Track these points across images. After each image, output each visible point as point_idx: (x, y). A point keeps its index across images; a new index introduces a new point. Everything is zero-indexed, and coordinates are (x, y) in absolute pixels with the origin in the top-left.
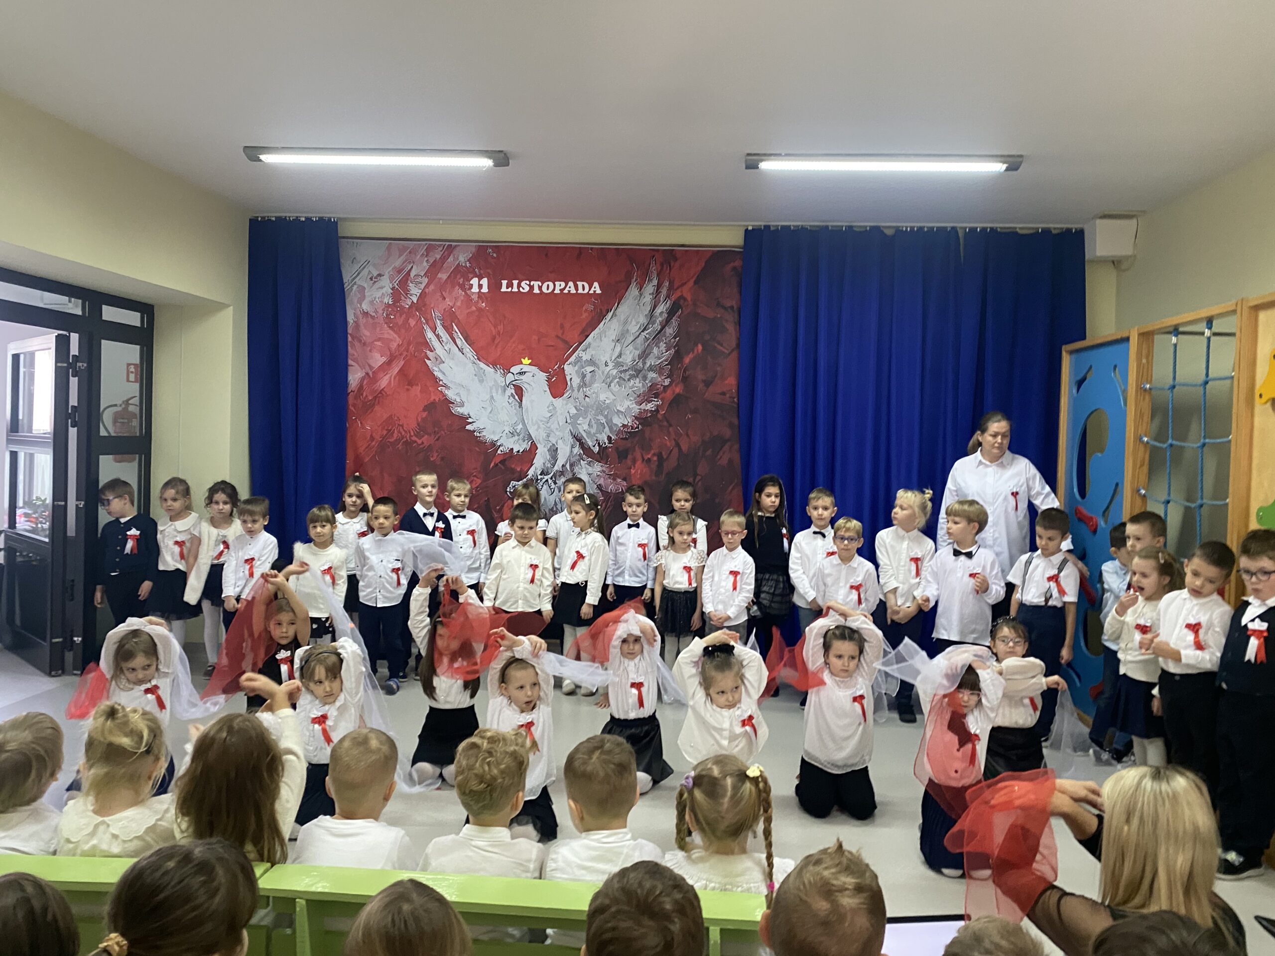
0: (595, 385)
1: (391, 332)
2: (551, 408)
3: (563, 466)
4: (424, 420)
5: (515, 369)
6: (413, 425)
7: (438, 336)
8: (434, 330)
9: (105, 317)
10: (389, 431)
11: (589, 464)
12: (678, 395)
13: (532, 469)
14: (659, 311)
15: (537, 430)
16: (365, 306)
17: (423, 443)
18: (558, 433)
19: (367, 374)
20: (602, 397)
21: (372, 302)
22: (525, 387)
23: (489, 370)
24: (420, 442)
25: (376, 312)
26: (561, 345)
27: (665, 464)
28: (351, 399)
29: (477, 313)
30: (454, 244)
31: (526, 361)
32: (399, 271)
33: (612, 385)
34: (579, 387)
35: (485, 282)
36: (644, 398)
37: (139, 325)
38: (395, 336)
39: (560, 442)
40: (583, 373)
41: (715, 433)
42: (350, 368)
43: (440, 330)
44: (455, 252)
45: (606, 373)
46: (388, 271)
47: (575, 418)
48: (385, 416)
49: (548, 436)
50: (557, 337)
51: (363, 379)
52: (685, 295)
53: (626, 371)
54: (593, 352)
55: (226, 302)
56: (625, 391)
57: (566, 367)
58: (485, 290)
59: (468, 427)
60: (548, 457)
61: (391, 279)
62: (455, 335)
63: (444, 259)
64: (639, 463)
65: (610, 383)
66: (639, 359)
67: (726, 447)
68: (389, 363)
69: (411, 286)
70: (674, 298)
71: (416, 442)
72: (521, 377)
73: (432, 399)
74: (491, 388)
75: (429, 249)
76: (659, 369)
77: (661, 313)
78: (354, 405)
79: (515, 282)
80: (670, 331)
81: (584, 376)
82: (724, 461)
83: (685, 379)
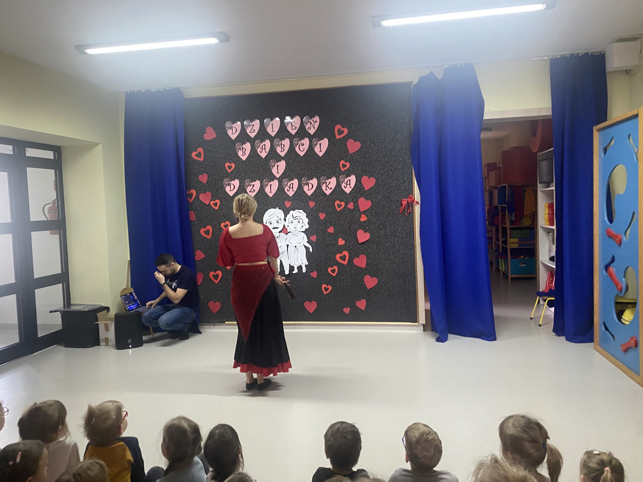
9: (27, 155)
37: (53, 158)
55: (98, 142)
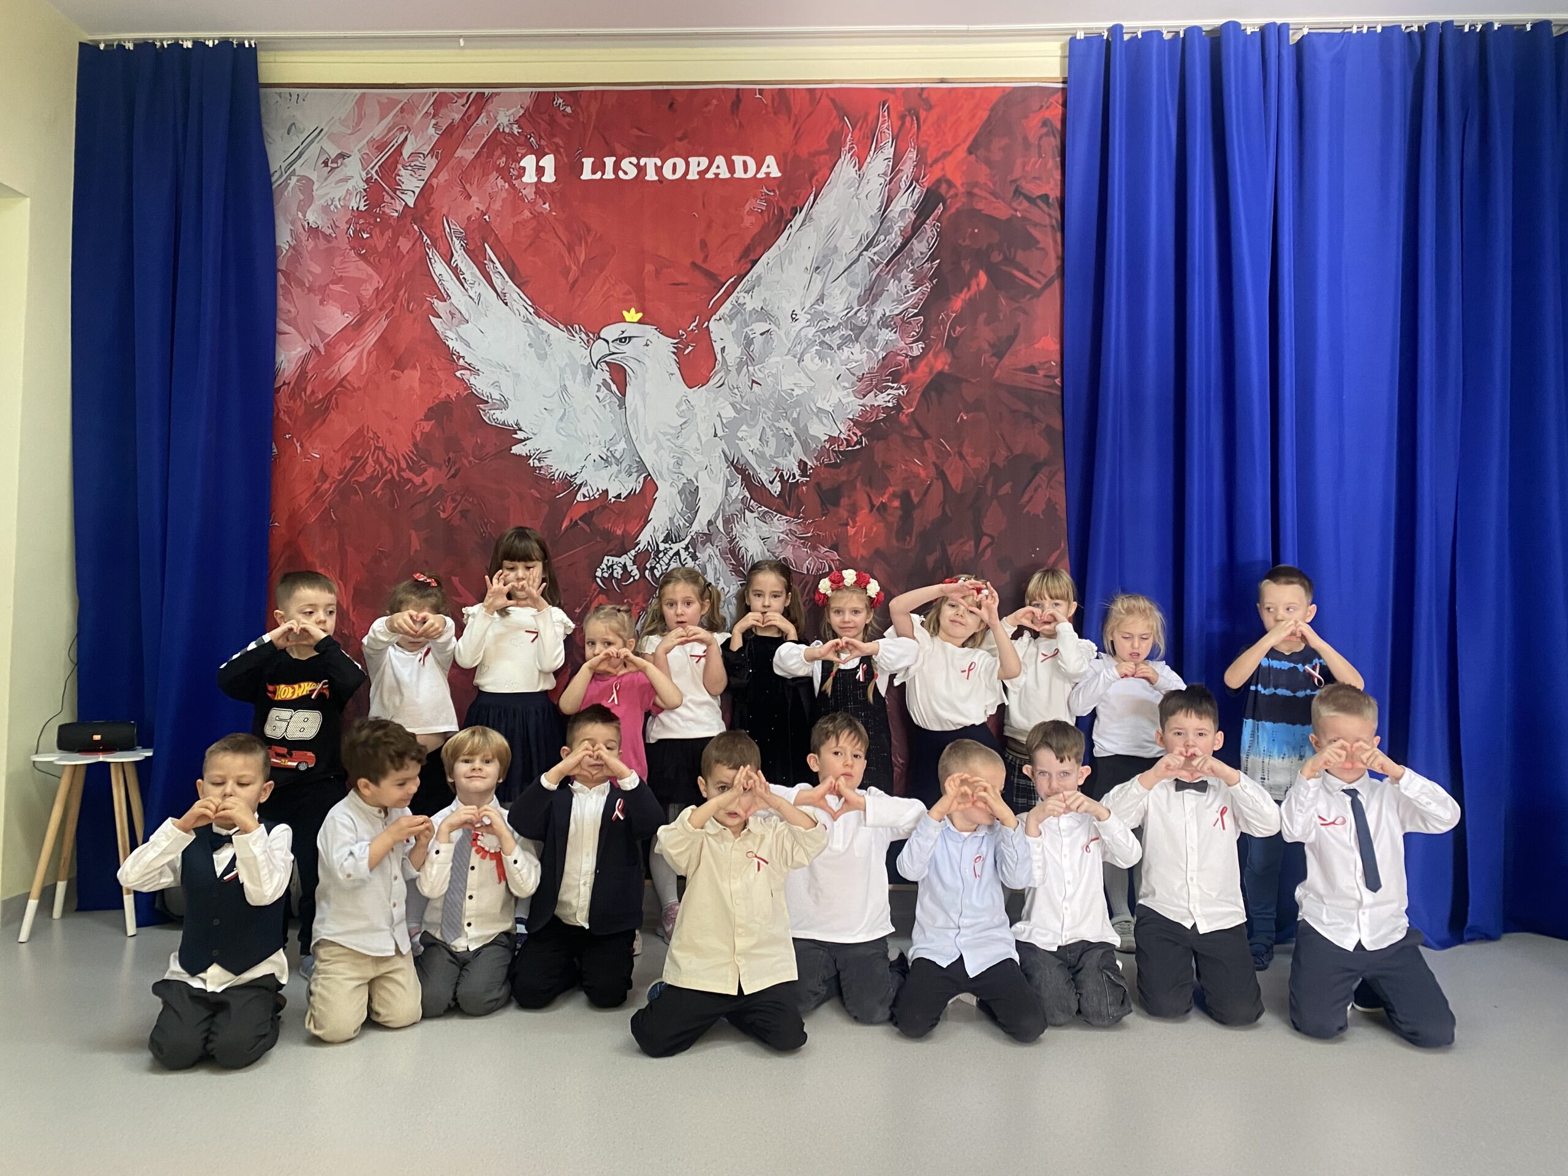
0: (773, 359)
1: (362, 264)
2: (684, 407)
3: (710, 523)
4: (426, 436)
5: (611, 332)
6: (405, 447)
7: (456, 271)
8: (448, 258)
10: (356, 459)
11: (763, 517)
12: (941, 373)
13: (648, 529)
14: (899, 209)
15: (656, 452)
16: (312, 217)
17: (424, 483)
18: (698, 458)
19: (315, 348)
20: (786, 384)
21: (326, 209)
22: (631, 366)
23: (557, 334)
24: (418, 480)
25: (334, 227)
26: (702, 281)
27: (916, 514)
28: (283, 400)
29: (534, 223)
30: (487, 91)
31: (632, 315)
32: (381, 147)
33: (807, 357)
34: (741, 364)
35: (548, 162)
36: (871, 383)
38: (370, 271)
39: (703, 475)
40: (746, 337)
41: (1018, 451)
42: (280, 339)
43: (461, 259)
44: (490, 107)
45: (793, 334)
46: (357, 148)
47: (732, 427)
48: (351, 430)
49: (679, 464)
50: (694, 264)
51: (307, 357)
52: (949, 176)
53: (833, 329)
54: (767, 294)
55: (22, 192)
56: (830, 370)
57: (713, 325)
58: (549, 177)
59: (516, 450)
60: (680, 506)
61: (365, 162)
62: (490, 267)
63: (467, 121)
64: (863, 513)
65: (802, 354)
66: (860, 305)
67: (1041, 478)
68: (358, 326)
69: (404, 174)
70: (927, 182)
71: (410, 480)
72: (624, 348)
73: (443, 395)
74: (562, 371)
75: (441, 102)
76: (899, 323)
77: (903, 212)
78: (289, 412)
79: (610, 161)
80: (920, 247)
81: (749, 342)
82: (1038, 507)
83: (952, 344)
